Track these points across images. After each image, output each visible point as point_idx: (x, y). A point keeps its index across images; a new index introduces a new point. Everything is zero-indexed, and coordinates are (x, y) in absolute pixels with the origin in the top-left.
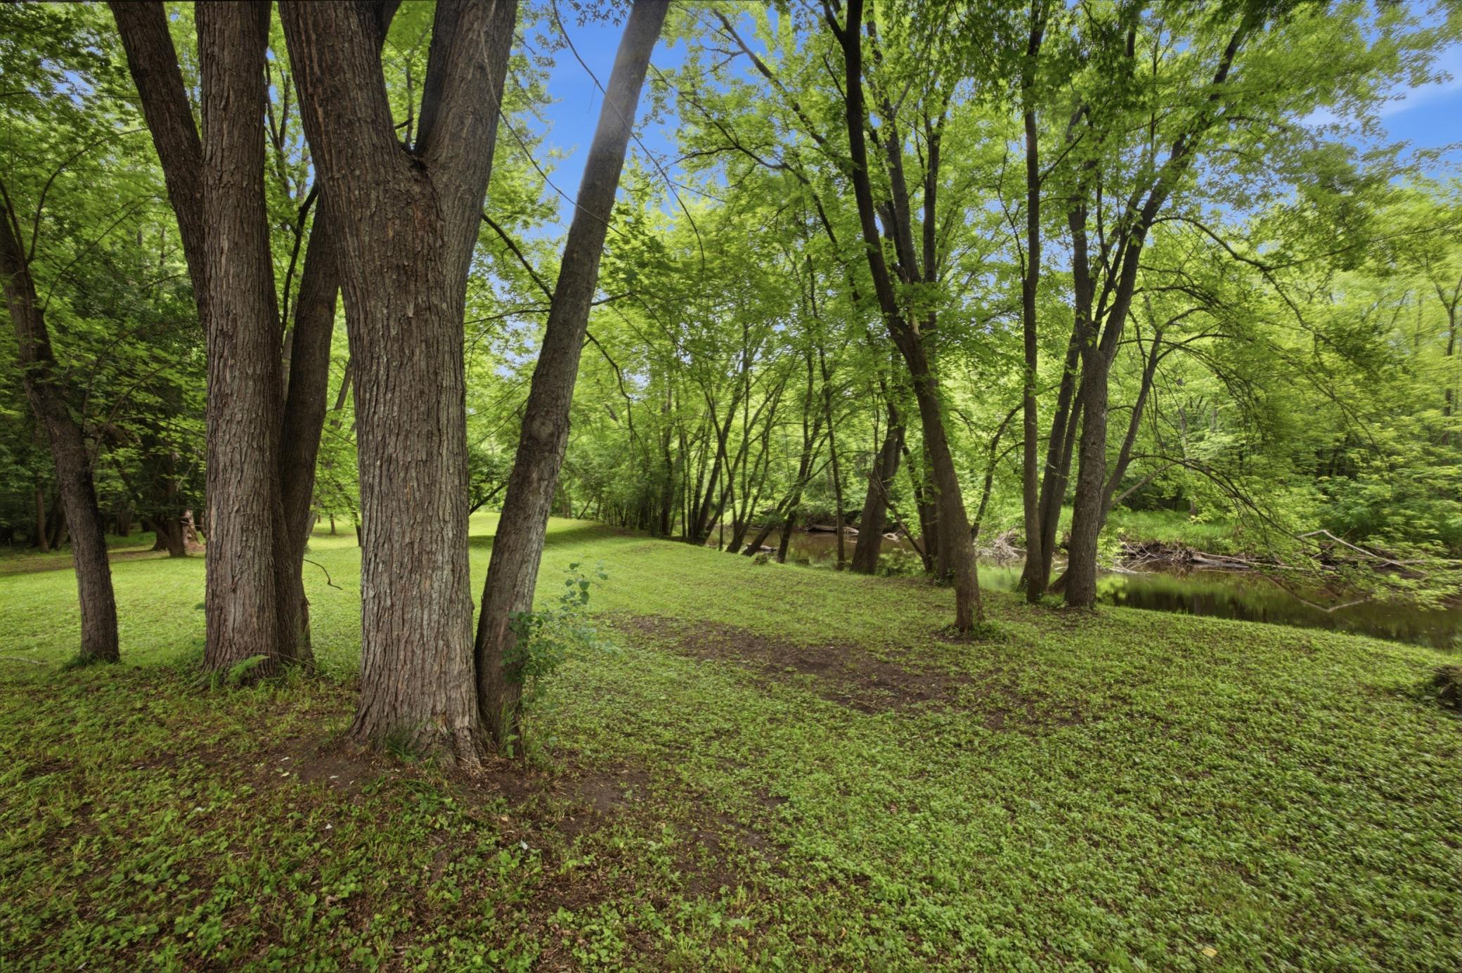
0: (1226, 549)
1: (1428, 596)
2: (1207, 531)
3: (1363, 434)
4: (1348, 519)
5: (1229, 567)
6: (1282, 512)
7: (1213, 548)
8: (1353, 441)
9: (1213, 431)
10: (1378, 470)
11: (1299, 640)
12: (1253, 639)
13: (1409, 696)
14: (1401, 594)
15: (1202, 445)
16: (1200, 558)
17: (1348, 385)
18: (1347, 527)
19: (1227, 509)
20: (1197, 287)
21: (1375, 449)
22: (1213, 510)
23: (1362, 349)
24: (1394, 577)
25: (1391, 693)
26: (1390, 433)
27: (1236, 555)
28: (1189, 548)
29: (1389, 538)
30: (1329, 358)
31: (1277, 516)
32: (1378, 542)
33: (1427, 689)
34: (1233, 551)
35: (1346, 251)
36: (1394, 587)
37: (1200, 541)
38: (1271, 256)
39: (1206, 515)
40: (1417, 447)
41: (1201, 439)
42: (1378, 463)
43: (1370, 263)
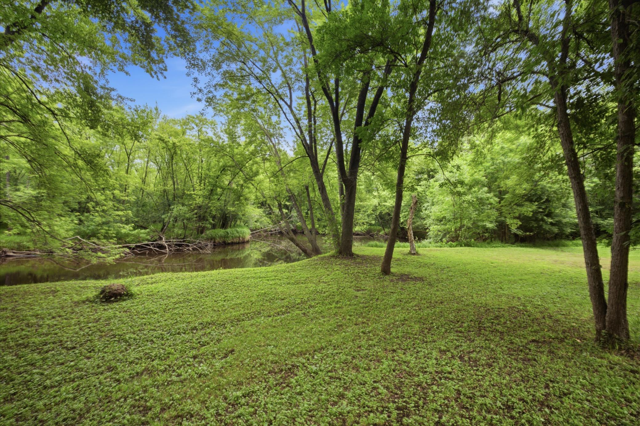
0: (28, 248)
1: (110, 260)
2: (18, 239)
3: (93, 197)
4: (88, 231)
5: (29, 256)
6: (56, 228)
7: (20, 248)
8: (89, 199)
9: (25, 187)
10: (97, 211)
11: (51, 288)
12: (26, 292)
13: (90, 301)
14: (101, 260)
15: (18, 193)
16: (12, 254)
17: (88, 175)
18: (87, 235)
19: (27, 227)
20: (18, 110)
21: (97, 204)
22: (20, 228)
23: (93, 162)
24: (100, 254)
25: (84, 302)
26: (103, 197)
27: (34, 250)
28: (4, 249)
29: (99, 239)
30: (80, 163)
31: (53, 231)
32: (95, 240)
33: (97, 297)
34: (32, 248)
35: (91, 120)
36: (100, 257)
37: (13, 245)
38: (58, 109)
39: (15, 231)
40: (111, 203)
41: (18, 190)
42: (97, 209)
43: (99, 128)
